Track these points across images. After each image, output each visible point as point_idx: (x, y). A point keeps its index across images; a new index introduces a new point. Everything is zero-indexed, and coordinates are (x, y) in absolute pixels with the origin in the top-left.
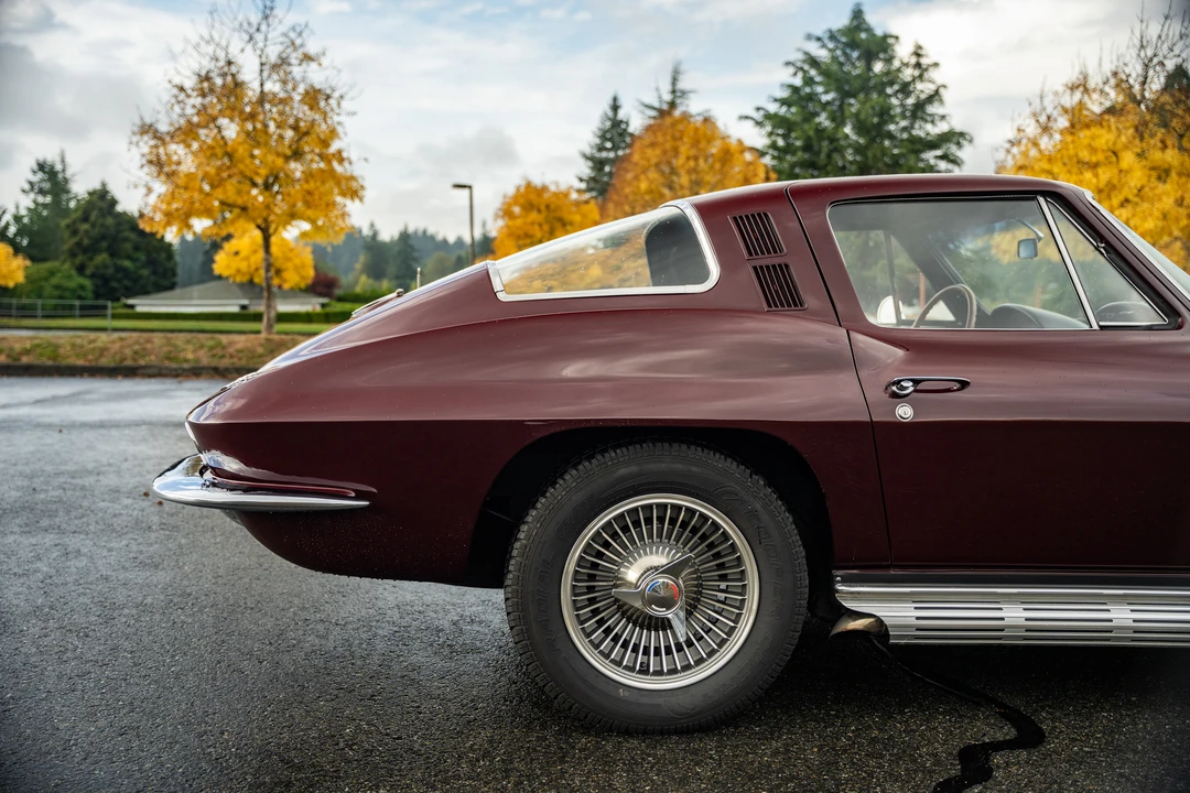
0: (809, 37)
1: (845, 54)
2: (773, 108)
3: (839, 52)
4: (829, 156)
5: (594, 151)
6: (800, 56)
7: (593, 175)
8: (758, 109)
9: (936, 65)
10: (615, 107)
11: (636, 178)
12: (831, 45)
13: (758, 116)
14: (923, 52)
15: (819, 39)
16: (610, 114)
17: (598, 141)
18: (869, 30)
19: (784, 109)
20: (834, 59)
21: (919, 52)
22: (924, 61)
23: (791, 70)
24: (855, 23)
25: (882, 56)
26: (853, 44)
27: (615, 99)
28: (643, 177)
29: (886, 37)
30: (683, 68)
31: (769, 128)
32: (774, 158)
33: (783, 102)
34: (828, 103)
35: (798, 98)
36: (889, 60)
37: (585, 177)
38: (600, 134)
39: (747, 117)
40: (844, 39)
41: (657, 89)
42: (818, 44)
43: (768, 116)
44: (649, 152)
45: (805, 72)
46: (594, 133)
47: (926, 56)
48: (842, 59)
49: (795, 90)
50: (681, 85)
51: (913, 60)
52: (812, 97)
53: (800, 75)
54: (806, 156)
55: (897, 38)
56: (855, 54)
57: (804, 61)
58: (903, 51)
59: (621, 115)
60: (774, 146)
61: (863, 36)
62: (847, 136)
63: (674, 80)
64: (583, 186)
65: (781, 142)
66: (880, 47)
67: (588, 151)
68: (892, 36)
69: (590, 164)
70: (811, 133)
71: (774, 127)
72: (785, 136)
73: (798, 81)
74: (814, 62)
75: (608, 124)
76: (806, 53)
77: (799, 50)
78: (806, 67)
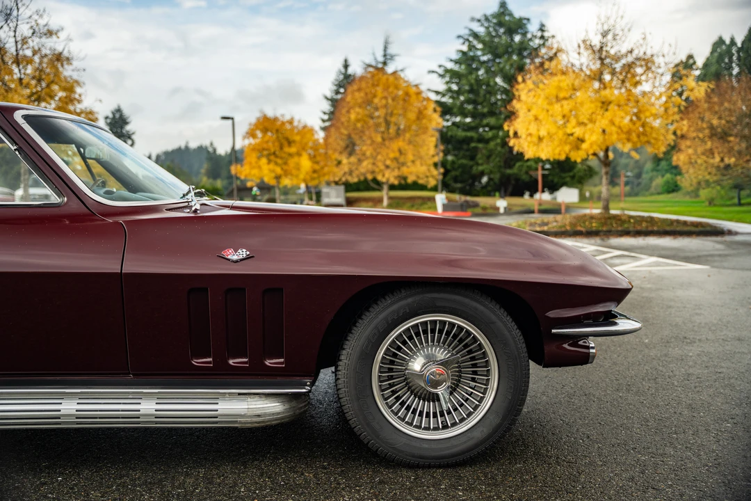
0: (473, 19)
1: (495, 30)
2: (450, 66)
3: (491, 29)
4: (485, 96)
5: (333, 94)
6: (467, 32)
7: (332, 110)
8: (440, 66)
9: (553, 37)
10: (346, 66)
11: (348, 112)
12: (486, 25)
13: (441, 71)
14: (546, 29)
15: (479, 21)
16: (343, 70)
17: (335, 88)
18: (511, 15)
19: (458, 66)
20: (489, 33)
21: (543, 28)
22: (546, 34)
23: (461, 41)
24: (502, 10)
25: (519, 31)
26: (500, 24)
27: (346, 61)
28: (352, 111)
29: (521, 19)
30: (390, 40)
31: (447, 79)
32: (451, 97)
33: (456, 62)
34: (484, 62)
35: (467, 59)
36: (524, 34)
37: (327, 112)
38: (337, 83)
39: (433, 72)
40: (495, 21)
41: (374, 54)
42: (479, 24)
43: (447, 71)
44: (357, 94)
45: (470, 42)
46: (333, 83)
47: (548, 31)
48: (494, 34)
49: (464, 53)
50: (390, 51)
51: (539, 34)
52: (474, 58)
53: (467, 44)
54: (471, 96)
55: (528, 20)
56: (502, 30)
57: (470, 35)
58: (533, 28)
59: (350, 71)
60: (449, 90)
61: (507, 18)
62: (496, 83)
63: (385, 48)
64: (326, 117)
65: (455, 87)
66: (518, 26)
67: (329, 95)
68: (525, 19)
69: (330, 102)
70: (473, 81)
71: (451, 78)
72: (457, 84)
73: (465, 48)
74: (476, 35)
75: (342, 77)
76: (471, 30)
77: (466, 28)
78: (471, 39)
